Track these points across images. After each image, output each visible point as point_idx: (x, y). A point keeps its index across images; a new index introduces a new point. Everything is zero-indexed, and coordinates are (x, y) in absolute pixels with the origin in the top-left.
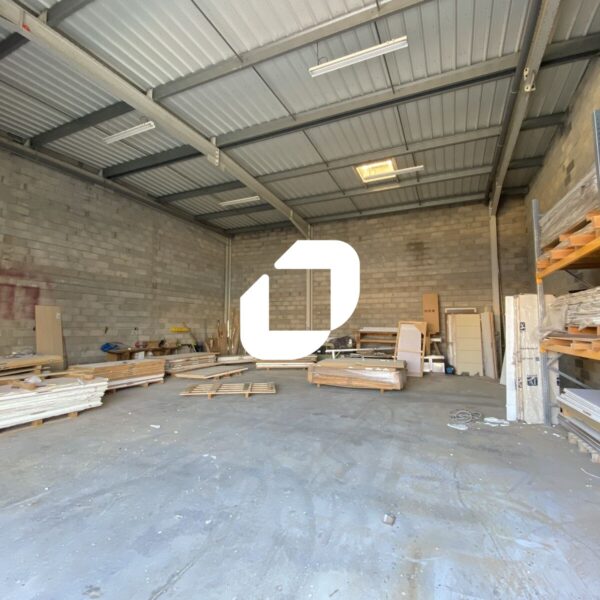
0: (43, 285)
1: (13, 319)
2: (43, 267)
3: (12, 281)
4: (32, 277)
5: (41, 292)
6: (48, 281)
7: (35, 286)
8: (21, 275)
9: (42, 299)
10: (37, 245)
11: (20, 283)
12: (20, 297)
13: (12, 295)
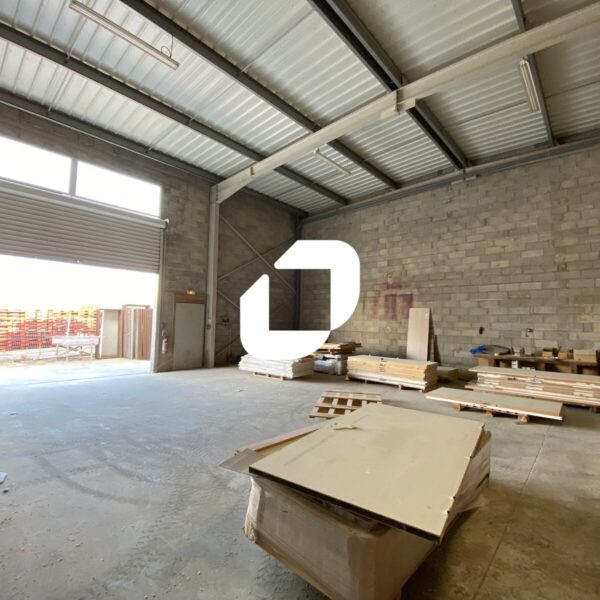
0: (415, 291)
1: (396, 319)
2: (414, 277)
3: (394, 292)
4: (407, 287)
5: (415, 297)
6: (418, 288)
7: (409, 293)
8: (400, 287)
9: (415, 303)
10: (409, 260)
11: (399, 292)
12: (400, 303)
13: (394, 302)
